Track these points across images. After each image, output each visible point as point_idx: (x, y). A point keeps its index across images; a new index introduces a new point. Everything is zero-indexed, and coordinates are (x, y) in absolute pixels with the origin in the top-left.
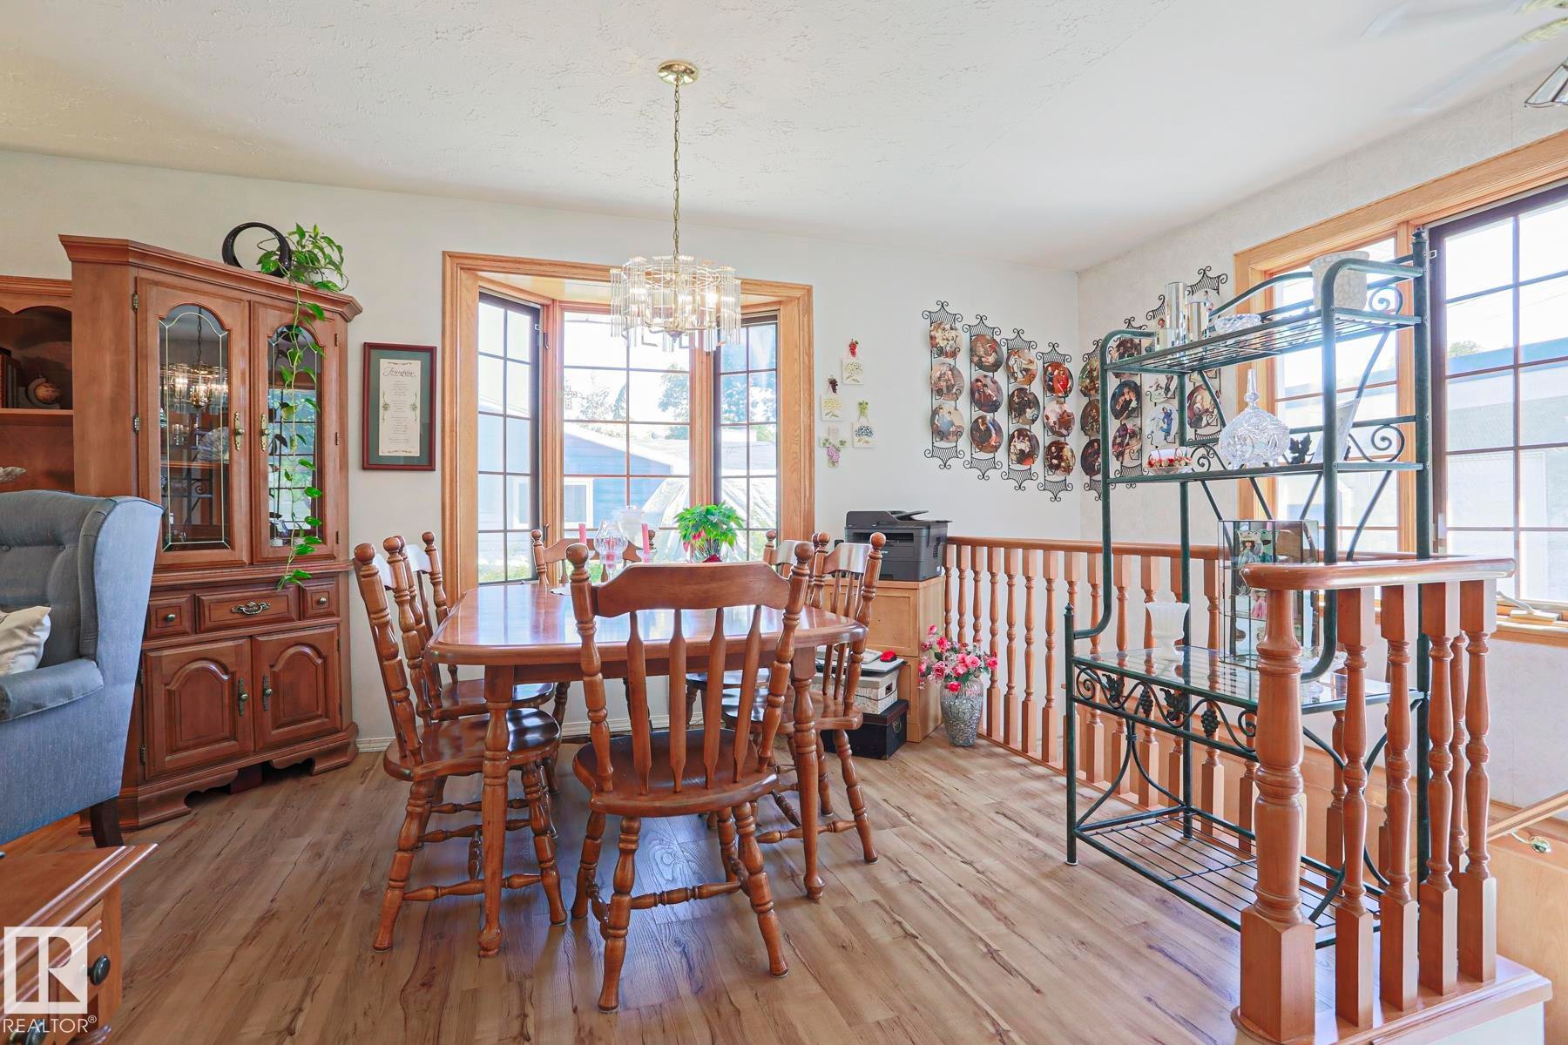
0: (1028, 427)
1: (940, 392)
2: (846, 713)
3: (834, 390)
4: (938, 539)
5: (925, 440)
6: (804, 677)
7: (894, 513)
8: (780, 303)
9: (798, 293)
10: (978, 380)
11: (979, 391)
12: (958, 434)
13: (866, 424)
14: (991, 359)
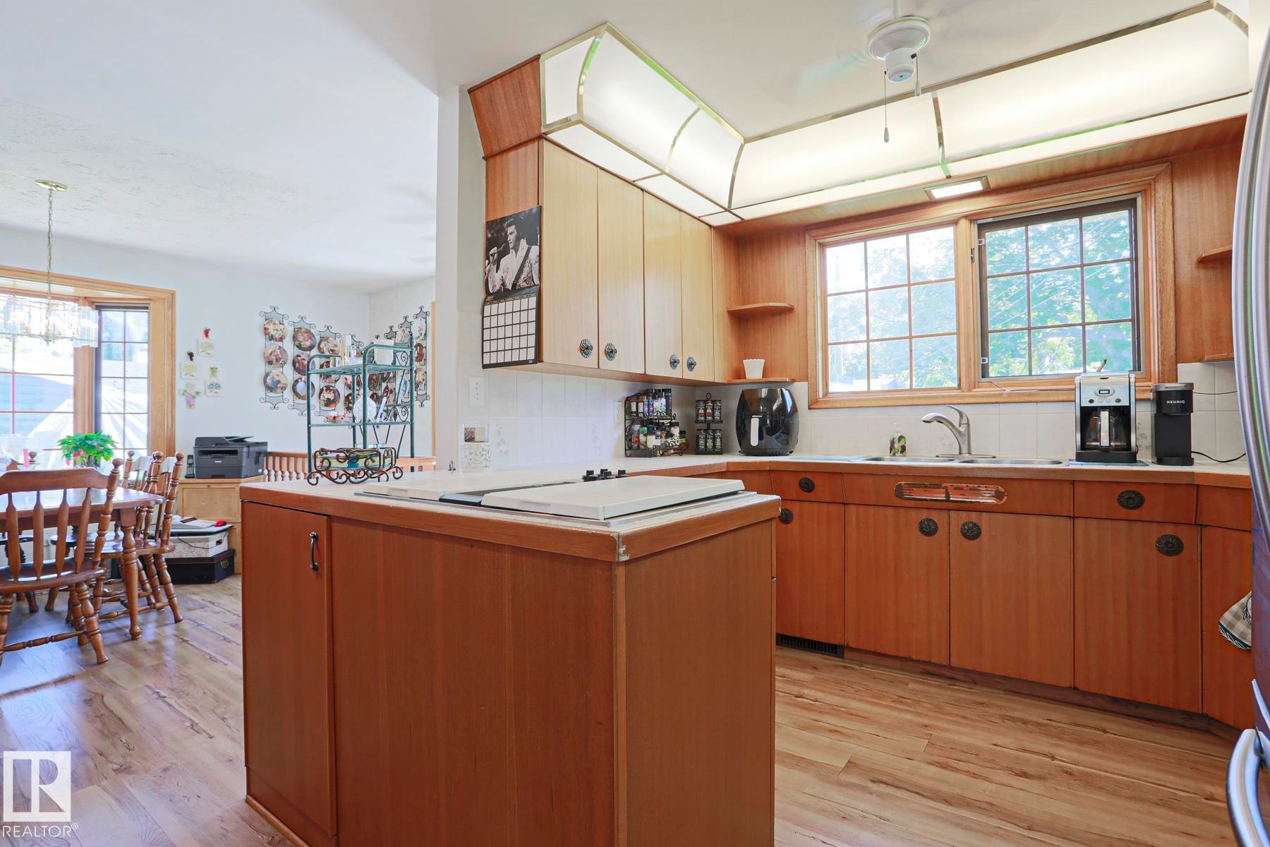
0: (333, 385)
1: (270, 363)
3: (191, 359)
4: (259, 453)
5: (261, 391)
6: (129, 525)
7: (227, 438)
8: (150, 300)
9: (164, 296)
10: (298, 356)
11: (299, 362)
12: (284, 388)
13: (216, 381)
14: (308, 344)
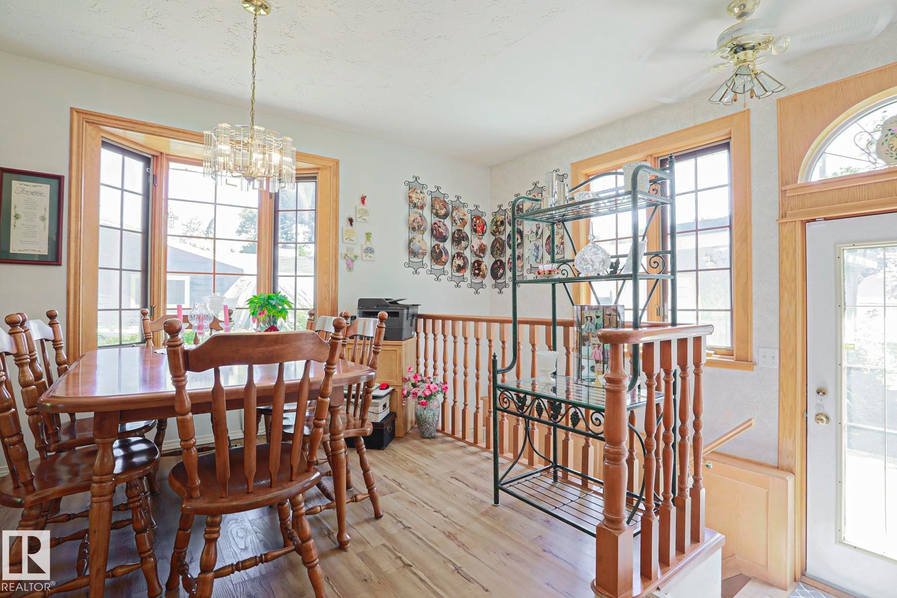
0: (462, 252)
1: (414, 229)
2: (362, 426)
3: (351, 225)
4: (413, 316)
5: (405, 257)
6: (335, 405)
7: (387, 300)
8: (318, 169)
9: (330, 164)
10: (435, 223)
11: (436, 230)
12: (424, 254)
13: (370, 246)
14: (443, 212)
